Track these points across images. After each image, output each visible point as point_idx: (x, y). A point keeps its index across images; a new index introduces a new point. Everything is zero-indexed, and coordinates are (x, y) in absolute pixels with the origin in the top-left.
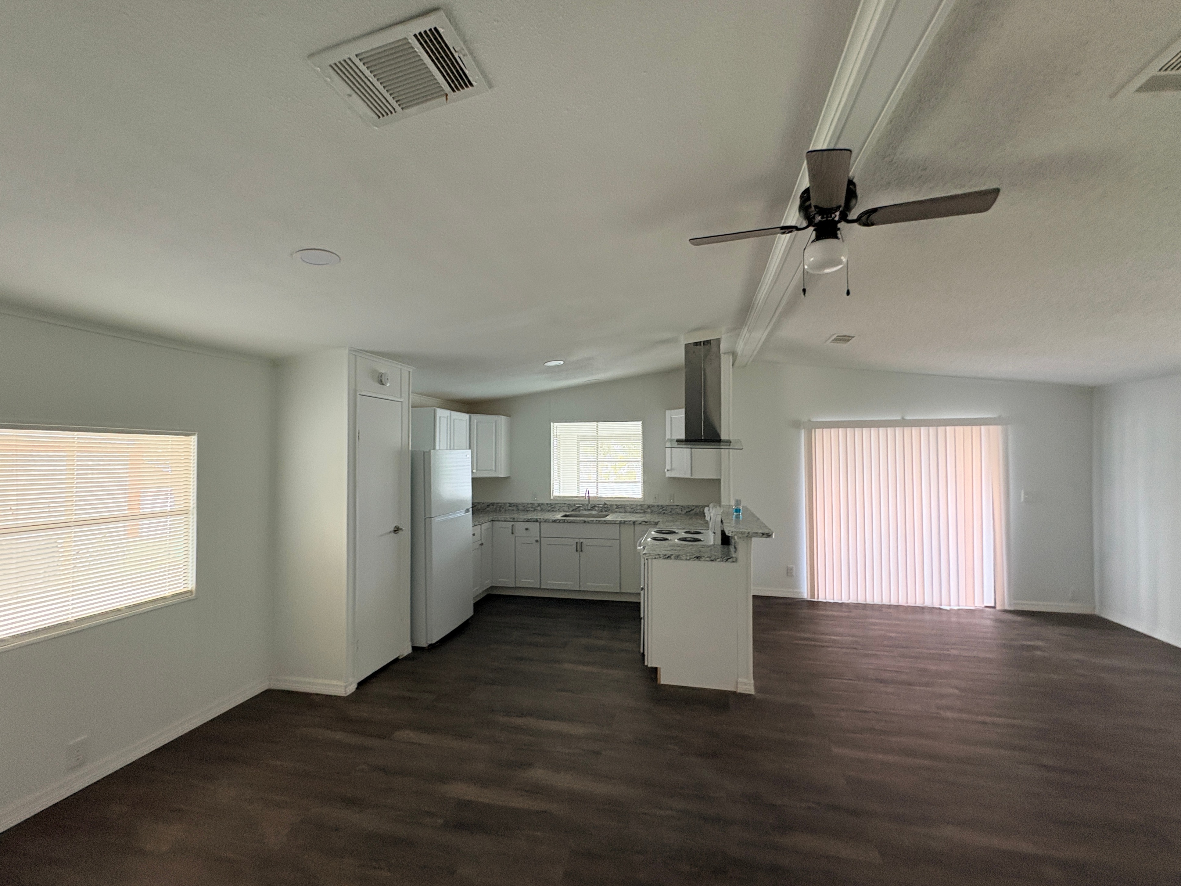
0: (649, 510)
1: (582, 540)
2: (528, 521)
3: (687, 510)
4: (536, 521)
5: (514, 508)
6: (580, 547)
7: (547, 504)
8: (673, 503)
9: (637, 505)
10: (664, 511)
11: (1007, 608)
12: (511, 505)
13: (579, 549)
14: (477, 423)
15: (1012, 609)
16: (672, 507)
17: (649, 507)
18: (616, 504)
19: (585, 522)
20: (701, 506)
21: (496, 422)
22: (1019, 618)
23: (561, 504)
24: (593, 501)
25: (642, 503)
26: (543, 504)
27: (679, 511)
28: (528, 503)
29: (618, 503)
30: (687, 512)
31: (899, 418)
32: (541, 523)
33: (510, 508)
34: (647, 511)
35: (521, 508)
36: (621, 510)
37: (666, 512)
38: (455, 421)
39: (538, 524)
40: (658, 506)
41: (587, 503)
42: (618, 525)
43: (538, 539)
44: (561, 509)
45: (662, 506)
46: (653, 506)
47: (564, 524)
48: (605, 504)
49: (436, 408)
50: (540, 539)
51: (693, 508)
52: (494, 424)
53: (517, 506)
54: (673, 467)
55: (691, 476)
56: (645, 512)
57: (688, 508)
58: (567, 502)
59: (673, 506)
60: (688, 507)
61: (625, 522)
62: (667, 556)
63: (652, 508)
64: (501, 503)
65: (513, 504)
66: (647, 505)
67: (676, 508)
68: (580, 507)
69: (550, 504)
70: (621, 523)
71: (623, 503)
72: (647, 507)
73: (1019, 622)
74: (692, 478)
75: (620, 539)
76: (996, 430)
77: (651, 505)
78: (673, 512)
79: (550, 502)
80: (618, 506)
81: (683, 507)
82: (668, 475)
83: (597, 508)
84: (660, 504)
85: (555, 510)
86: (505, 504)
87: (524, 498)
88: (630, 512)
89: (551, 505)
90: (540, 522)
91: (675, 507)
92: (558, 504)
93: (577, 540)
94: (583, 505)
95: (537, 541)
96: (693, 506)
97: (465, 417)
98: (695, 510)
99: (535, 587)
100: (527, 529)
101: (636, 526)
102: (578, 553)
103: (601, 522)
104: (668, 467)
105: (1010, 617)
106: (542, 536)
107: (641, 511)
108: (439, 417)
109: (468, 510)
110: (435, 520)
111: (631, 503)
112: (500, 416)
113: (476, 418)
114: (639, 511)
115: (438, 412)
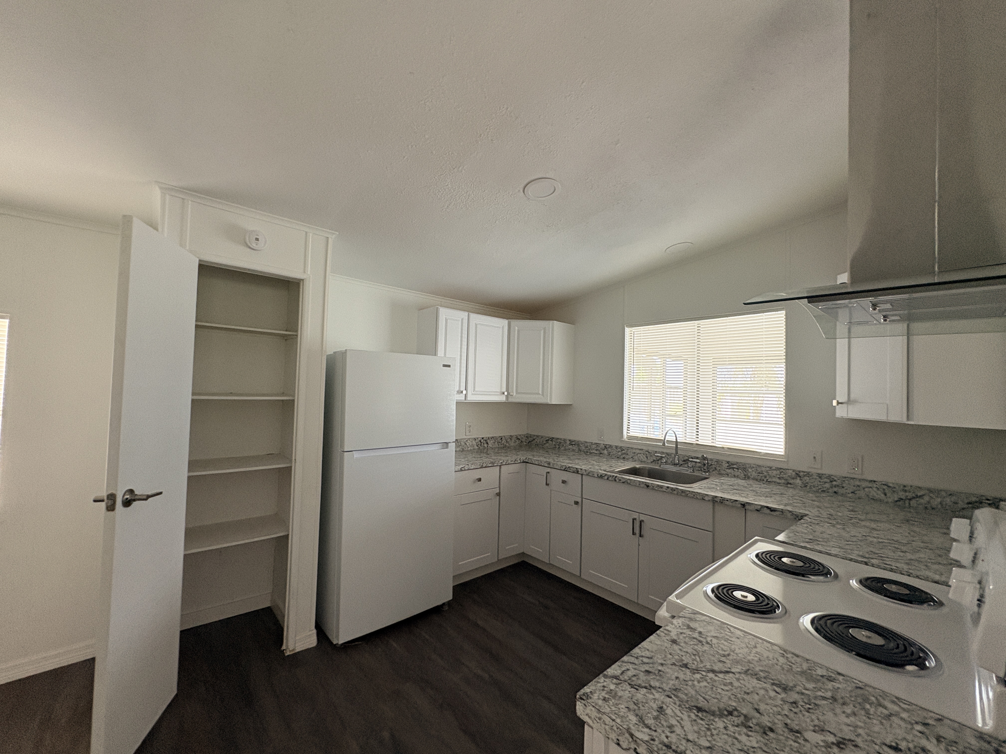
0: (798, 481)
1: (642, 517)
2: (566, 469)
3: (902, 495)
4: (577, 471)
5: (575, 448)
6: (638, 529)
7: (616, 447)
8: (862, 474)
9: (772, 467)
12: (572, 443)
13: (637, 531)
14: (518, 331)
17: (798, 475)
18: (728, 460)
19: (647, 486)
21: (545, 329)
23: (636, 449)
24: (683, 450)
25: (784, 466)
26: (611, 446)
27: (874, 493)
28: (592, 443)
30: (898, 498)
32: (584, 477)
33: (571, 447)
34: (792, 481)
35: (583, 448)
36: (737, 473)
37: (841, 491)
38: (478, 326)
39: (579, 476)
40: (820, 476)
42: (710, 505)
43: (579, 500)
44: (636, 458)
45: (831, 479)
46: (808, 474)
48: (704, 458)
49: (440, 307)
50: (582, 500)
51: (920, 493)
52: (542, 332)
53: (578, 445)
54: (852, 396)
55: (908, 418)
56: (788, 483)
57: (905, 490)
58: (644, 448)
59: (862, 480)
60: (904, 488)
61: (723, 501)
63: (807, 479)
64: (561, 439)
65: (574, 441)
66: (793, 471)
67: (870, 487)
68: (662, 457)
69: (621, 447)
70: (714, 500)
71: (742, 461)
72: (792, 474)
74: (909, 423)
75: (713, 532)
77: (805, 472)
78: (861, 494)
79: (619, 444)
80: (731, 465)
81: (886, 487)
82: (841, 412)
83: (690, 464)
84: (826, 471)
85: (627, 457)
86: (565, 440)
87: (588, 436)
88: (755, 480)
89: (622, 449)
90: (582, 475)
91: (867, 484)
92: (632, 448)
93: (636, 516)
94: (667, 454)
95: (576, 503)
96: (920, 488)
97: (503, 323)
98: (926, 499)
99: (574, 572)
100: (564, 482)
101: (749, 514)
102: (634, 538)
103: (675, 492)
104: (841, 395)
106: (584, 496)
107: (778, 481)
108: (446, 320)
109: (446, 445)
110: (356, 455)
111: (760, 463)
112: (551, 322)
113: (518, 324)
114: (774, 480)
115: (444, 313)
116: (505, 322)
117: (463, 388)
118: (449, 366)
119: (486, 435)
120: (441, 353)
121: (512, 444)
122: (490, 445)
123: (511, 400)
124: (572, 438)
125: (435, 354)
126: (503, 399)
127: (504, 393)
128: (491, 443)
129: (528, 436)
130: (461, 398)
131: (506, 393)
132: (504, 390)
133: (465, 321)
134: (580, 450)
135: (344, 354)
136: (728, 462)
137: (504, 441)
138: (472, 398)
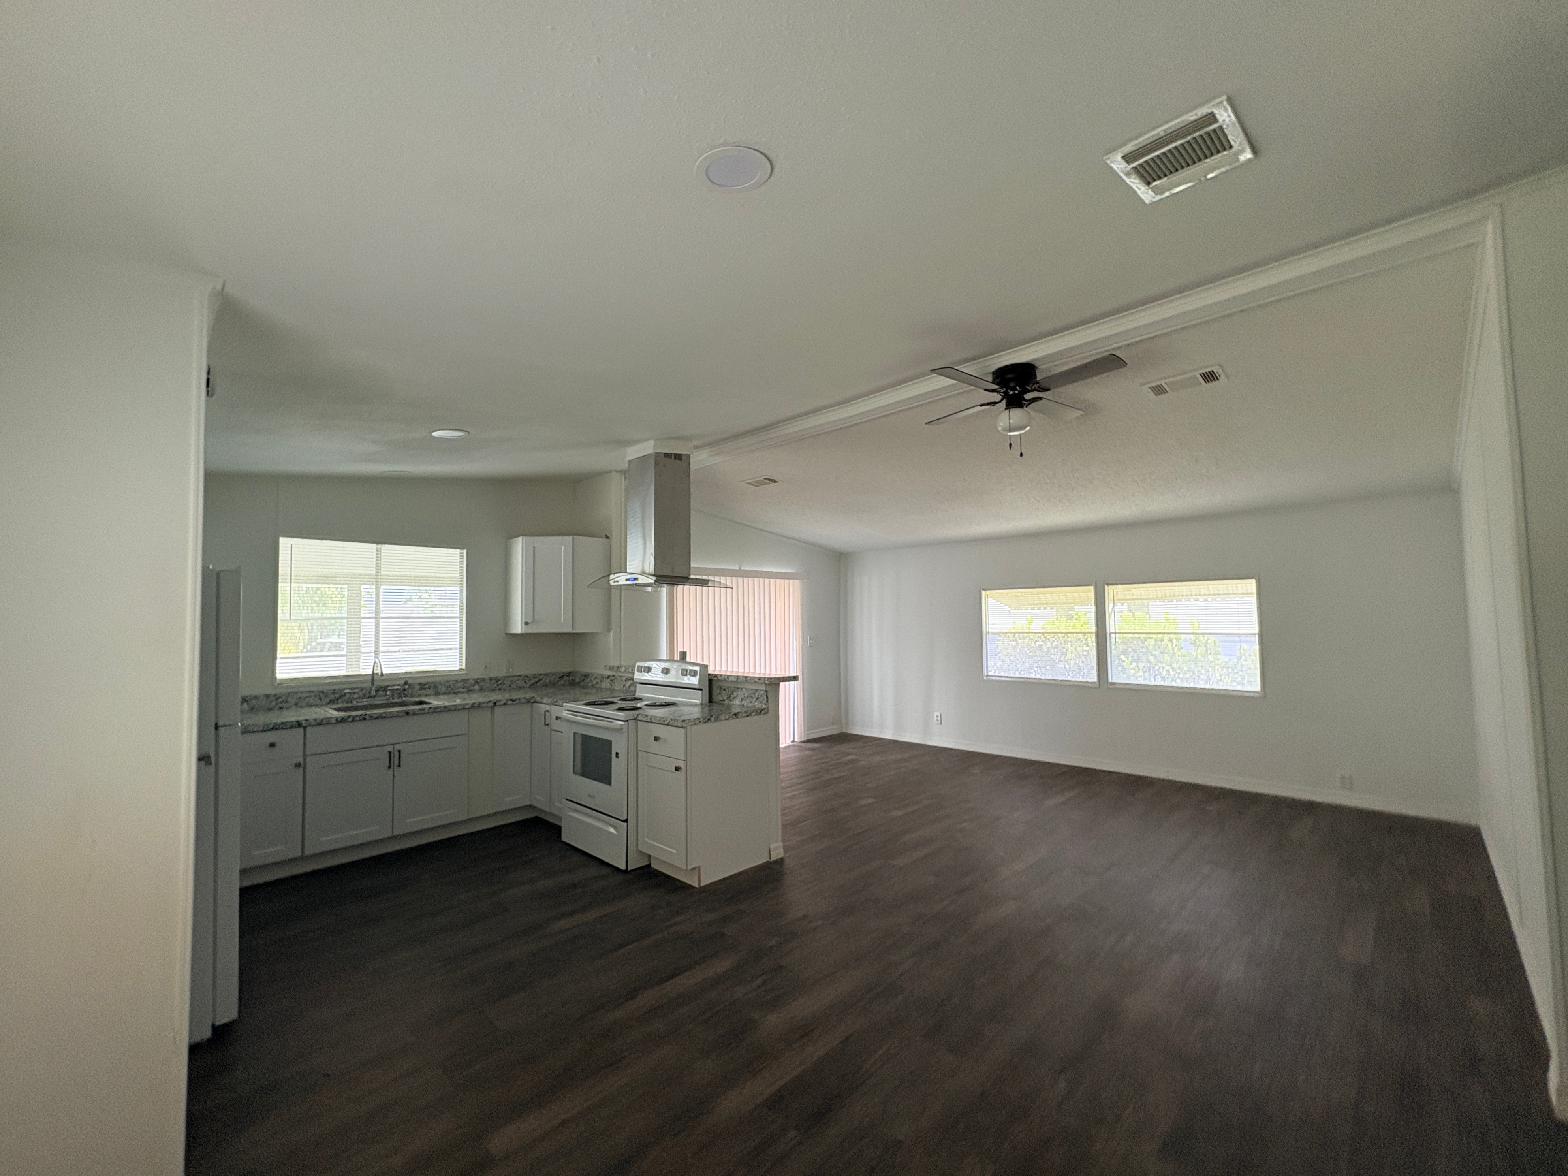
0: (476, 687)
1: (398, 747)
2: (275, 728)
3: (533, 681)
4: (299, 724)
6: (394, 760)
7: (267, 696)
8: (513, 672)
9: (457, 681)
10: (500, 687)
11: (803, 740)
13: (394, 763)
15: (805, 739)
16: (512, 679)
17: (476, 682)
19: (407, 713)
20: (551, 673)
22: (816, 745)
23: (302, 692)
25: (465, 677)
26: (255, 697)
27: (521, 683)
29: (423, 681)
30: (533, 684)
31: (737, 568)
32: (309, 729)
34: (472, 688)
37: (502, 687)
39: (301, 730)
40: (490, 679)
41: (370, 685)
43: (301, 760)
44: (303, 703)
45: (496, 678)
46: (483, 680)
47: (364, 722)
48: (406, 684)
50: (305, 760)
51: (541, 677)
54: (536, 617)
55: (571, 629)
56: (470, 690)
57: (534, 678)
58: (315, 689)
59: (513, 676)
60: (535, 676)
61: (480, 705)
62: (706, 720)
63: (482, 684)
66: (474, 680)
67: (518, 680)
69: (275, 695)
70: (473, 707)
71: (430, 680)
72: (473, 682)
73: (818, 748)
75: (468, 734)
76: (797, 582)
77: (480, 679)
78: (514, 686)
79: (274, 692)
80: (424, 686)
81: (526, 678)
82: (524, 630)
83: (389, 692)
84: (492, 675)
85: (286, 705)
88: (445, 693)
89: (277, 697)
90: (305, 728)
91: (515, 679)
92: (295, 693)
93: (390, 749)
95: (298, 765)
96: (541, 674)
98: (544, 680)
99: (291, 856)
100: (272, 745)
102: (390, 772)
105: (810, 745)
106: (308, 752)
107: (463, 690)
111: (446, 679)
114: (459, 690)
136: (420, 684)
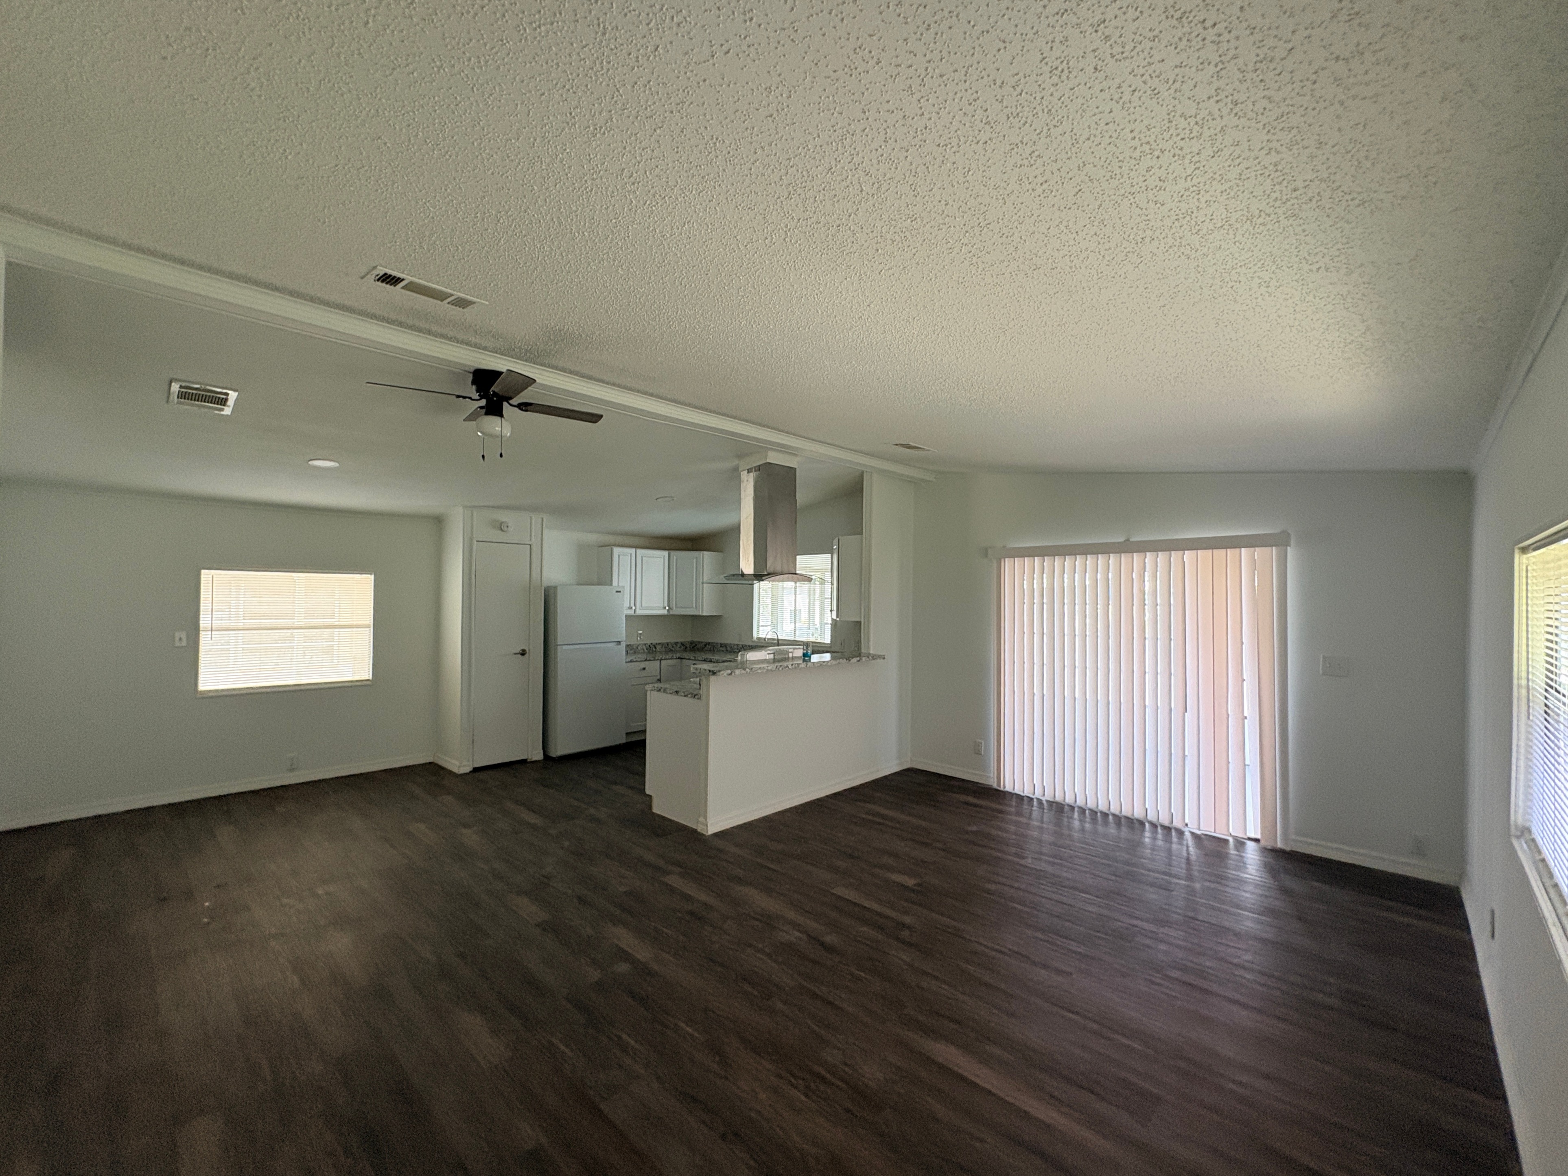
5: (724, 649)
11: (1280, 845)
12: (722, 645)
14: (677, 560)
21: (697, 558)
26: (746, 646)
28: (733, 645)
33: (721, 648)
49: (613, 546)
52: (695, 560)
53: (726, 647)
69: (751, 645)
86: (718, 644)
87: (731, 639)
97: (661, 554)
108: (619, 556)
109: (619, 643)
110: (564, 647)
112: (702, 552)
113: (676, 554)
115: (617, 551)
116: (666, 553)
117: (632, 605)
118: (620, 592)
119: (654, 642)
120: (615, 583)
121: (678, 649)
122: (658, 649)
123: (671, 613)
124: (722, 642)
125: (611, 585)
126: (665, 612)
127: (665, 608)
128: (658, 648)
129: (691, 643)
130: (631, 612)
131: (667, 608)
132: (666, 604)
133: (634, 556)
134: (727, 650)
135: (555, 588)
137: (670, 646)
138: (639, 612)
